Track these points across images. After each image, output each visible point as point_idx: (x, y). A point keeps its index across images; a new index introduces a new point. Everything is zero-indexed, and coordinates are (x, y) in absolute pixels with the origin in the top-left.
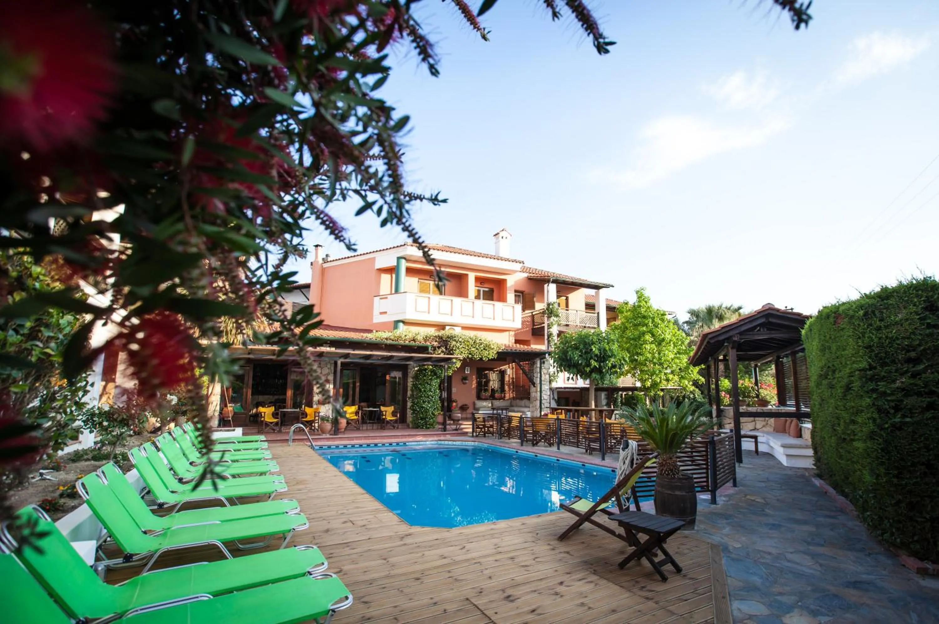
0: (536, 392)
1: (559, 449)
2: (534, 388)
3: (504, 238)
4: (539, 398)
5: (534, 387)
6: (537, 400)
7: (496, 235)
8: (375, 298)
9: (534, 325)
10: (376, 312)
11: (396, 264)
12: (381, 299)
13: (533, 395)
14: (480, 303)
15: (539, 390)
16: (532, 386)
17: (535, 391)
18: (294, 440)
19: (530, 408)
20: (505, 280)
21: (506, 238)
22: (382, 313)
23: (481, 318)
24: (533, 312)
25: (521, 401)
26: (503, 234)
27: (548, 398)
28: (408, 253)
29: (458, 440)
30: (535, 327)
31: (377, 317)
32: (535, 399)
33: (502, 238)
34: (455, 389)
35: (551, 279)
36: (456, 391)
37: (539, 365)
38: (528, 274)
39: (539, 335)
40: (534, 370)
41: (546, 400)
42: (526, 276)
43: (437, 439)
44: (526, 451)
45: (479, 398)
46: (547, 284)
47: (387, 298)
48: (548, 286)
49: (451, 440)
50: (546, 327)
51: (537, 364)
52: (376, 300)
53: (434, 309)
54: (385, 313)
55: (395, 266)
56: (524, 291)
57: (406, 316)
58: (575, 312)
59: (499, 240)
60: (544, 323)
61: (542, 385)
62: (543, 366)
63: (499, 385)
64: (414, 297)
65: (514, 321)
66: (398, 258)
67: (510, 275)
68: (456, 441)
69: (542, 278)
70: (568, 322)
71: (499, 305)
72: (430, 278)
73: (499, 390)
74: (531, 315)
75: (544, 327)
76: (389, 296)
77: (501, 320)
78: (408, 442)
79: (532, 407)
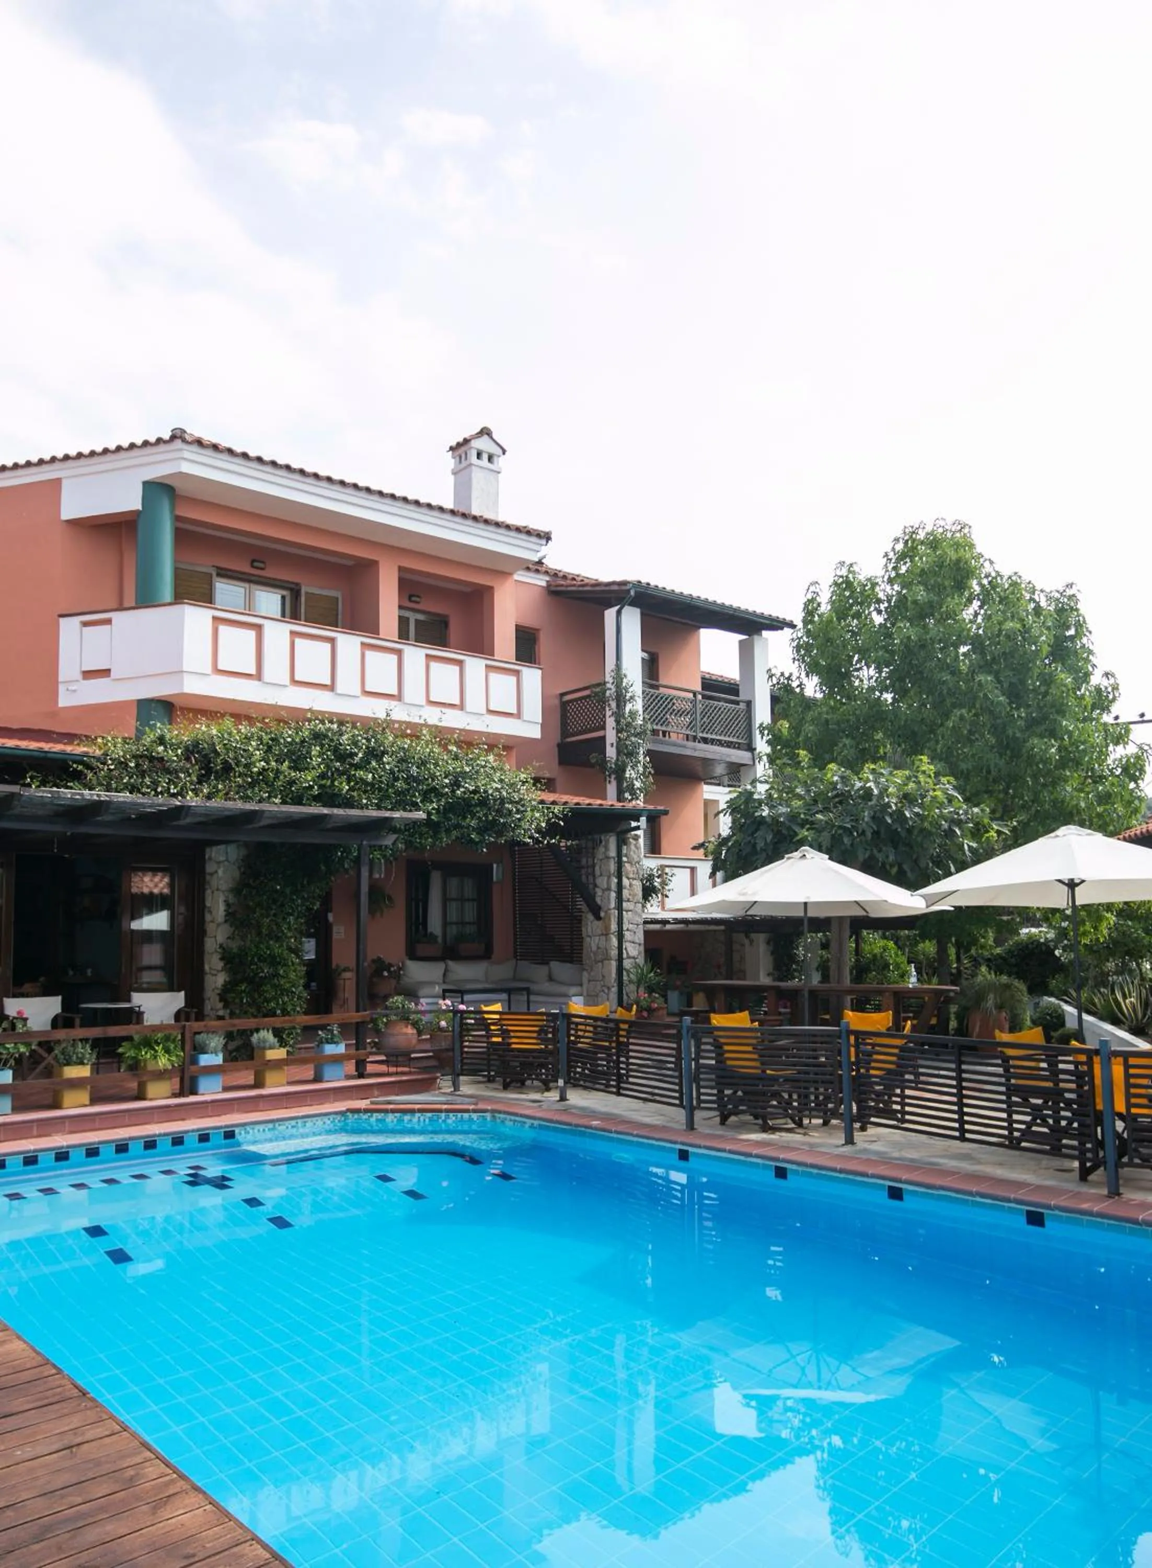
0: (606, 934)
2: (597, 923)
3: (485, 457)
4: (614, 953)
5: (598, 918)
6: (608, 958)
7: (459, 445)
8: (62, 620)
9: (565, 733)
10: (68, 668)
11: (138, 506)
12: (85, 624)
13: (592, 943)
14: (415, 655)
15: (614, 927)
16: (590, 917)
17: (599, 931)
19: (581, 985)
20: (490, 589)
21: (490, 458)
22: (88, 675)
23: (423, 702)
24: (562, 695)
25: (547, 963)
26: (482, 444)
27: (640, 953)
28: (186, 468)
29: (420, 1111)
30: (569, 740)
31: (72, 688)
32: (600, 957)
33: (479, 455)
34: (342, 929)
35: (632, 593)
36: (343, 936)
37: (613, 853)
38: (548, 578)
39: (592, 766)
40: (597, 868)
41: (634, 958)
42: (544, 584)
43: (342, 1106)
44: (730, 1152)
45: (413, 955)
46: (617, 608)
47: (108, 622)
48: (619, 613)
49: (393, 1111)
50: (611, 736)
51: (607, 848)
52: (69, 628)
53: (275, 668)
54: (105, 673)
55: (137, 513)
56: (538, 630)
57: (182, 684)
58: (691, 695)
59: (471, 465)
60: (603, 728)
61: (624, 913)
62: (626, 856)
63: (470, 912)
64: (210, 620)
65: (518, 715)
66: (147, 485)
67: (504, 574)
68: (412, 1111)
69: (598, 588)
70: (667, 725)
71: (475, 665)
72: (253, 566)
73: (470, 930)
74: (557, 702)
75: (603, 738)
76: (115, 616)
77: (484, 711)
78: (244, 1125)
79: (589, 981)
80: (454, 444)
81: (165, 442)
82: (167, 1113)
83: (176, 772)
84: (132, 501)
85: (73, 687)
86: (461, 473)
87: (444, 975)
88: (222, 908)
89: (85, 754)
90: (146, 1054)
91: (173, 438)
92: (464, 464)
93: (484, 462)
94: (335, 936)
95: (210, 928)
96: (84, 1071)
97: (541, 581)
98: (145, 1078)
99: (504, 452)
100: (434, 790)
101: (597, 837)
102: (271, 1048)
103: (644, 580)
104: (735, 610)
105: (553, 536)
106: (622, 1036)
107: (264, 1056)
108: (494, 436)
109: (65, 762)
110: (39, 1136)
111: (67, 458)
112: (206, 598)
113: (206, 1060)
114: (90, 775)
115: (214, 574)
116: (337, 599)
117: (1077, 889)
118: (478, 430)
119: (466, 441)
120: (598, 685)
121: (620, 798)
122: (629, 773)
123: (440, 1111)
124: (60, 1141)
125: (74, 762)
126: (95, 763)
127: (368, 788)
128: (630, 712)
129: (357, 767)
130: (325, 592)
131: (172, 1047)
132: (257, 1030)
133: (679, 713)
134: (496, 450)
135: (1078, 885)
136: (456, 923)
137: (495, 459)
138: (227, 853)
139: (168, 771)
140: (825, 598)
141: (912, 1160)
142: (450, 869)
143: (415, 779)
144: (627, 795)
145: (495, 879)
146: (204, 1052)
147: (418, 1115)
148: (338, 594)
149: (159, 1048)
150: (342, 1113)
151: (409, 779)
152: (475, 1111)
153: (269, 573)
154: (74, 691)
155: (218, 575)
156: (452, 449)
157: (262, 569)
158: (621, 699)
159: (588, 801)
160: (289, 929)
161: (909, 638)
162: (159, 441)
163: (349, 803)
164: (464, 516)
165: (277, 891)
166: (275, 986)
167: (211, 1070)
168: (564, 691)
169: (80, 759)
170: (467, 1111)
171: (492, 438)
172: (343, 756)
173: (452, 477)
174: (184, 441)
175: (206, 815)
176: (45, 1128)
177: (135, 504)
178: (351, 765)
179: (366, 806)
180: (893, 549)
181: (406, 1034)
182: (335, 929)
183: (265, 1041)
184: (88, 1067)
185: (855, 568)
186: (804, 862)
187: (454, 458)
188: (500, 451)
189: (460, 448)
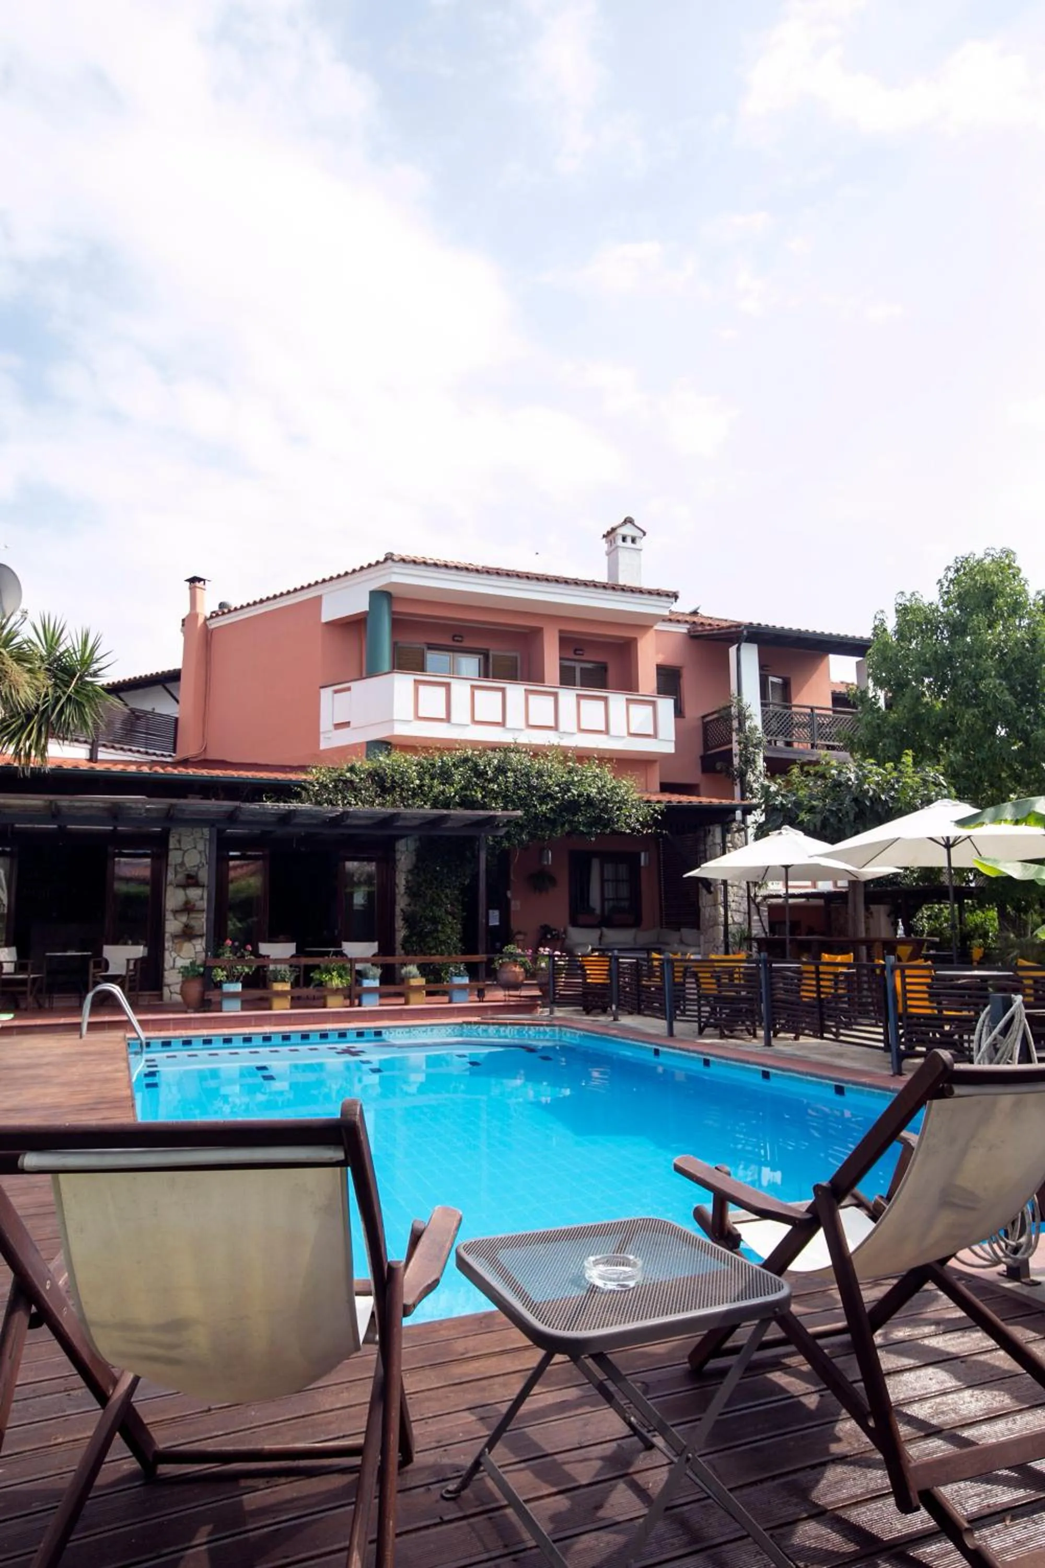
0: (715, 905)
1: (768, 1043)
2: (710, 897)
3: (629, 540)
4: (722, 919)
5: (710, 892)
6: (716, 924)
7: (609, 533)
8: (322, 690)
9: (706, 746)
10: (326, 723)
11: (367, 609)
12: (336, 692)
13: (706, 912)
14: (568, 697)
15: (721, 898)
16: (704, 892)
17: (711, 903)
18: (92, 1026)
19: (699, 946)
20: (634, 641)
21: (633, 541)
22: (338, 726)
23: (575, 730)
24: (704, 717)
25: (679, 930)
26: (627, 530)
27: (744, 920)
28: (396, 579)
29: (511, 1024)
30: (709, 752)
31: (327, 736)
32: (711, 923)
33: (624, 539)
34: (518, 903)
35: (745, 632)
36: (519, 908)
37: (718, 840)
38: (688, 626)
39: (720, 772)
40: (708, 853)
41: (740, 924)
42: (685, 631)
43: (460, 1020)
44: (680, 1049)
45: (574, 923)
46: (736, 646)
47: (349, 689)
48: (738, 649)
49: (494, 1024)
50: (736, 748)
51: (714, 836)
52: (326, 695)
53: (460, 713)
54: (346, 724)
55: (365, 613)
56: (681, 667)
57: (393, 728)
58: (809, 711)
59: (617, 547)
60: (730, 742)
61: (729, 888)
62: (730, 842)
63: (624, 891)
64: (412, 682)
65: (655, 736)
66: (373, 593)
67: (646, 628)
68: (506, 1024)
69: (722, 631)
70: (791, 737)
71: (617, 700)
72: (454, 640)
73: (625, 904)
74: (700, 723)
75: (731, 749)
76: (353, 685)
77: (625, 734)
78: (387, 1028)
79: (705, 942)
80: (605, 533)
81: (382, 563)
82: (338, 1017)
83: (360, 790)
84: (361, 605)
85: (330, 735)
86: (612, 553)
87: (600, 939)
88: (404, 882)
89: (305, 781)
90: (325, 977)
91: (386, 559)
92: (613, 547)
93: (629, 543)
94: (513, 908)
95: (398, 897)
96: (287, 987)
97: (683, 629)
98: (326, 993)
99: (644, 534)
100: (549, 795)
101: (707, 828)
102: (414, 977)
103: (755, 622)
104: (842, 638)
105: (680, 596)
106: (678, 977)
107: (408, 982)
108: (636, 523)
109: (289, 786)
110: (256, 1026)
111: (324, 581)
112: (420, 667)
113: (367, 983)
114: (304, 793)
115: (425, 649)
116: (516, 658)
117: (952, 850)
118: (622, 520)
119: (613, 530)
120: (725, 708)
121: (743, 797)
122: (750, 777)
123: (524, 1025)
124: (267, 1029)
125: (295, 786)
126: (307, 785)
127: (495, 796)
128: (749, 727)
129: (490, 781)
130: (508, 654)
131: (343, 973)
132: (405, 965)
133: (800, 725)
134: (637, 533)
135: (953, 845)
136: (613, 899)
137: (638, 540)
138: (407, 845)
139: (355, 789)
140: (891, 624)
141: (800, 1056)
142: (607, 857)
143: (535, 788)
144: (748, 794)
145: (642, 863)
146: (367, 978)
147: (509, 1027)
148: (518, 655)
149: (334, 973)
150: (461, 1024)
151: (530, 788)
152: (547, 1025)
153: (466, 644)
154: (329, 738)
155: (429, 648)
156: (604, 536)
157: (461, 641)
158: (742, 717)
159: (708, 800)
160: (447, 897)
161: (936, 652)
162: (378, 563)
163: (484, 807)
164: (614, 588)
165: (437, 871)
166: (435, 939)
167: (371, 990)
168: (706, 713)
169: (299, 784)
170: (542, 1025)
171: (634, 524)
172: (481, 774)
173: (607, 557)
174: (393, 560)
175: (371, 818)
176: (260, 1021)
177: (365, 607)
178: (486, 780)
179: (494, 809)
180: (946, 577)
181: (514, 972)
182: (513, 903)
183: (410, 973)
184: (289, 985)
185: (917, 596)
186: (780, 837)
187: (607, 542)
188: (641, 534)
189: (610, 534)
